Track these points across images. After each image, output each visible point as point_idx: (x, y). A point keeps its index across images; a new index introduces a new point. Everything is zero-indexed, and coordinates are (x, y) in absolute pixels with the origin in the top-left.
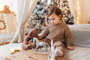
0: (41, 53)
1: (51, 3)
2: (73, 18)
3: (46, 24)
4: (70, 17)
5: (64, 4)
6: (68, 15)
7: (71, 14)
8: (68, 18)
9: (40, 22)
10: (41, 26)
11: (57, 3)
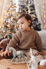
0: (20, 63)
1: (19, 11)
2: (40, 24)
3: (16, 31)
4: (38, 24)
5: (31, 12)
6: (36, 22)
7: (39, 21)
8: (35, 25)
9: (10, 30)
10: (11, 34)
11: (25, 11)
